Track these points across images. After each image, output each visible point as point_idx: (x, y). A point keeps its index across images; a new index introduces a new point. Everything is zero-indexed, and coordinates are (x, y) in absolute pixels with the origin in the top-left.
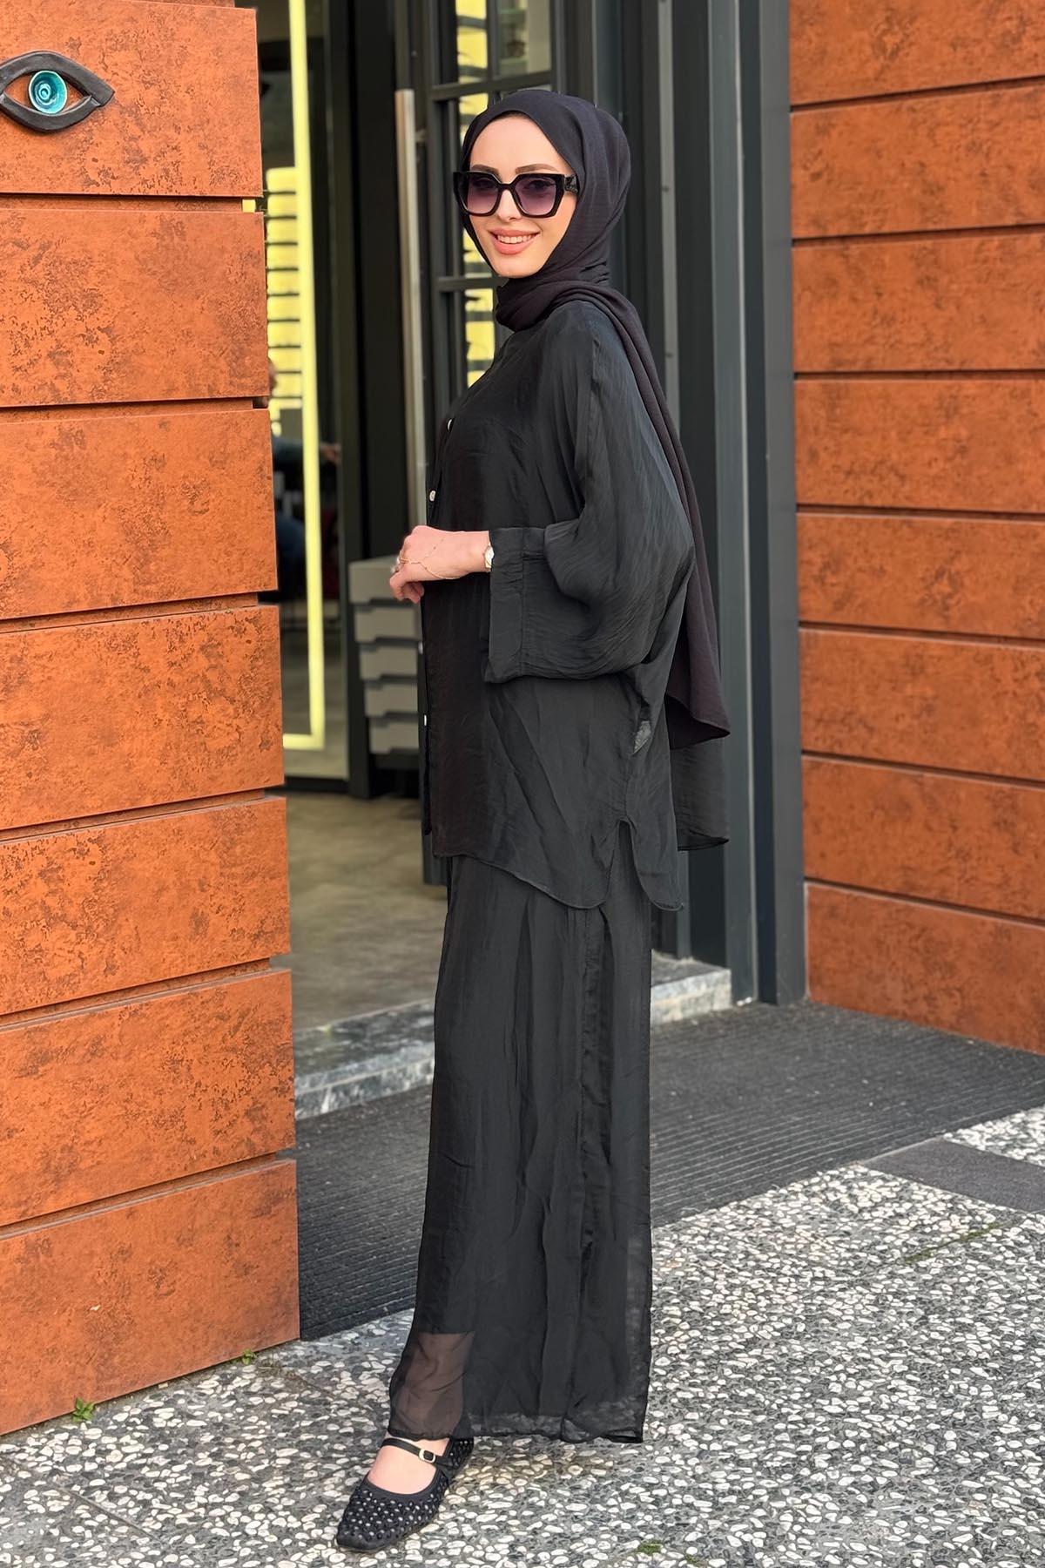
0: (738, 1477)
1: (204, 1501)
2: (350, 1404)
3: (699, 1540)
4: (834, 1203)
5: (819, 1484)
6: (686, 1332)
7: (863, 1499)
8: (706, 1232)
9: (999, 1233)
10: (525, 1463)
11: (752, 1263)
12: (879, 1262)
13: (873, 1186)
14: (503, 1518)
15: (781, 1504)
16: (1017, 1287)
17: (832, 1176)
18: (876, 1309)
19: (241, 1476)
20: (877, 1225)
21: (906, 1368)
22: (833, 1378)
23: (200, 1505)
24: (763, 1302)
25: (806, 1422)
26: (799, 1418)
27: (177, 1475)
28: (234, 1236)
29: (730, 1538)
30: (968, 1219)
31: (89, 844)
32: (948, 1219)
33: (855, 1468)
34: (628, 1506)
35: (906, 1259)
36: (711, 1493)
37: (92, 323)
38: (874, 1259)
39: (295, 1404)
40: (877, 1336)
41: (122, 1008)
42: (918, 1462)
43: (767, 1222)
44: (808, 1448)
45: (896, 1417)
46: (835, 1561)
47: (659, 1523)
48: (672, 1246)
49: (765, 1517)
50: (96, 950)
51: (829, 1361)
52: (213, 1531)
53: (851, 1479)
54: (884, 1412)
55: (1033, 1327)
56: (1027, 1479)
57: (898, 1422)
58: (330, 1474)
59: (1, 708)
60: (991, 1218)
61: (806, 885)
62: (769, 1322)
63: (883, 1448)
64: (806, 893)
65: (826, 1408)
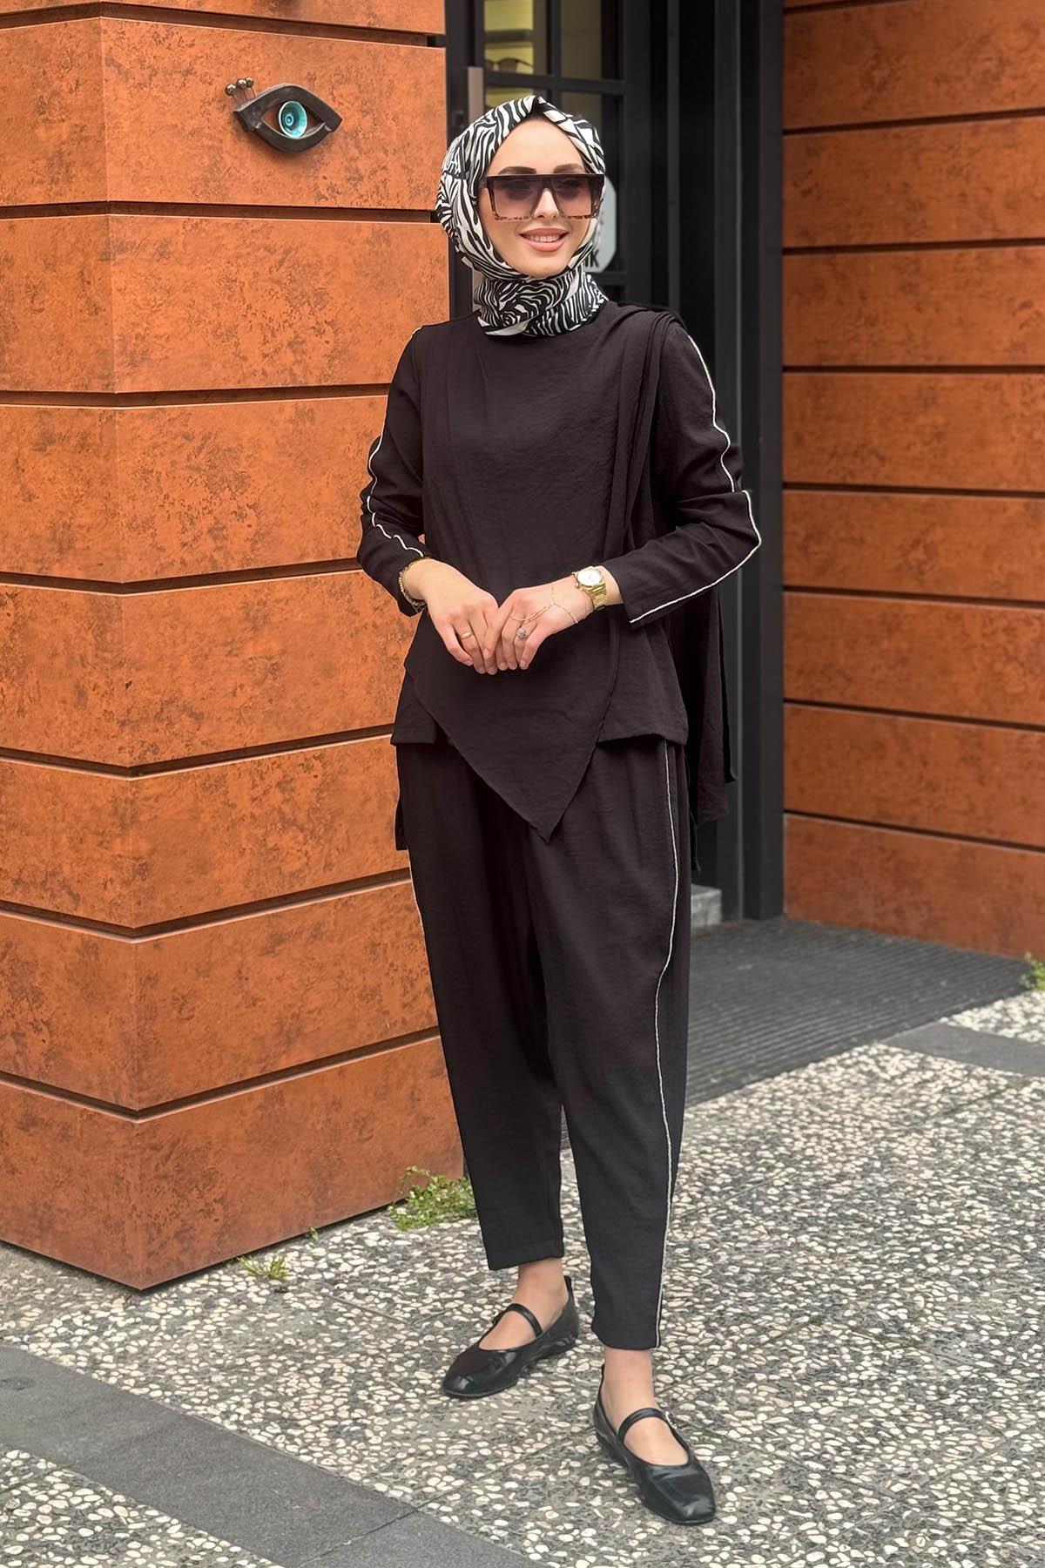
0: (868, 1271)
1: (436, 1297)
3: (855, 1315)
4: (867, 1072)
5: (935, 1275)
6: (783, 1169)
7: (974, 1284)
8: (770, 1096)
9: (1014, 1092)
10: (691, 1265)
11: (817, 1118)
12: (922, 1115)
13: (896, 1059)
14: (690, 1303)
15: (912, 1289)
17: (860, 1054)
18: (934, 1150)
19: (458, 1280)
20: (911, 1088)
21: (974, 1192)
22: (918, 1200)
23: (435, 1301)
24: (839, 1147)
25: (908, 1231)
26: (902, 1229)
27: (405, 1279)
28: (416, 1093)
29: (879, 1313)
30: (984, 1082)
31: (314, 761)
32: (968, 1082)
33: (960, 1263)
34: (787, 1293)
35: (944, 1113)
36: (851, 1283)
37: (321, 317)
38: (918, 1113)
40: (941, 1169)
42: (1010, 1258)
43: (817, 1088)
44: (918, 1250)
45: (980, 1226)
46: (970, 1328)
47: (818, 1304)
48: (745, 1106)
49: (901, 1298)
50: (318, 850)
51: (910, 1188)
52: (455, 1318)
53: (960, 1271)
54: (969, 1223)
57: (983, 1230)
59: (251, 644)
60: (1003, 1082)
61: (786, 816)
62: (849, 1161)
63: (977, 1249)
64: (786, 823)
65: (921, 1222)
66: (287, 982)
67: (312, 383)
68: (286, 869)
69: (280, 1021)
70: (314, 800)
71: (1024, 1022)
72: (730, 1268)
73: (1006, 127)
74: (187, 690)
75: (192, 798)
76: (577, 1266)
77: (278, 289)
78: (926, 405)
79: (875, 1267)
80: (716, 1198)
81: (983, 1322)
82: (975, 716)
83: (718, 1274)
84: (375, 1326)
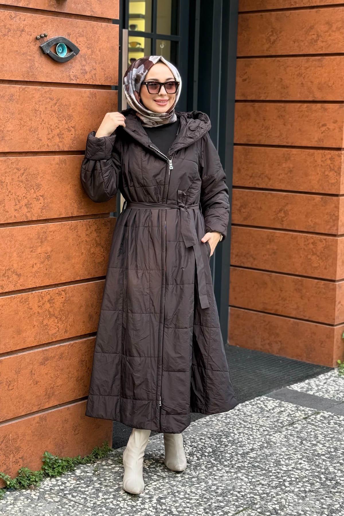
0: (264, 489)
1: (103, 497)
3: (259, 507)
4: (260, 408)
5: (289, 491)
7: (303, 495)
8: (225, 416)
9: (314, 417)
10: (198, 485)
11: (243, 426)
12: (281, 425)
13: (271, 402)
14: (198, 501)
15: (280, 497)
16: (325, 433)
17: (257, 400)
18: (286, 440)
19: (111, 490)
20: (276, 414)
21: (301, 457)
22: (281, 460)
23: (102, 499)
24: (251, 438)
25: (278, 473)
26: (275, 472)
27: (91, 490)
29: (269, 506)
30: (303, 412)
31: (62, 292)
32: (297, 412)
33: (298, 486)
34: (234, 498)
35: (289, 424)
36: (258, 494)
37: (70, 125)
40: (289, 447)
42: (316, 484)
43: (242, 413)
44: (282, 480)
45: (304, 471)
46: (302, 513)
47: (246, 502)
48: (216, 420)
49: (276, 500)
50: (63, 325)
51: (278, 455)
52: (110, 506)
53: (298, 489)
54: (300, 470)
55: (335, 445)
57: (306, 473)
59: (40, 248)
60: (310, 412)
61: (229, 308)
62: (255, 443)
63: (304, 480)
64: (229, 311)
65: (282, 469)
66: (49, 375)
67: (66, 149)
69: (46, 390)
70: (62, 307)
71: (316, 388)
72: (213, 487)
73: (319, 60)
74: (15, 266)
75: (16, 306)
76: (155, 485)
77: (54, 114)
78: (286, 160)
79: (266, 487)
80: (206, 458)
81: (307, 511)
82: (300, 274)
83: (208, 489)
84: (80, 509)
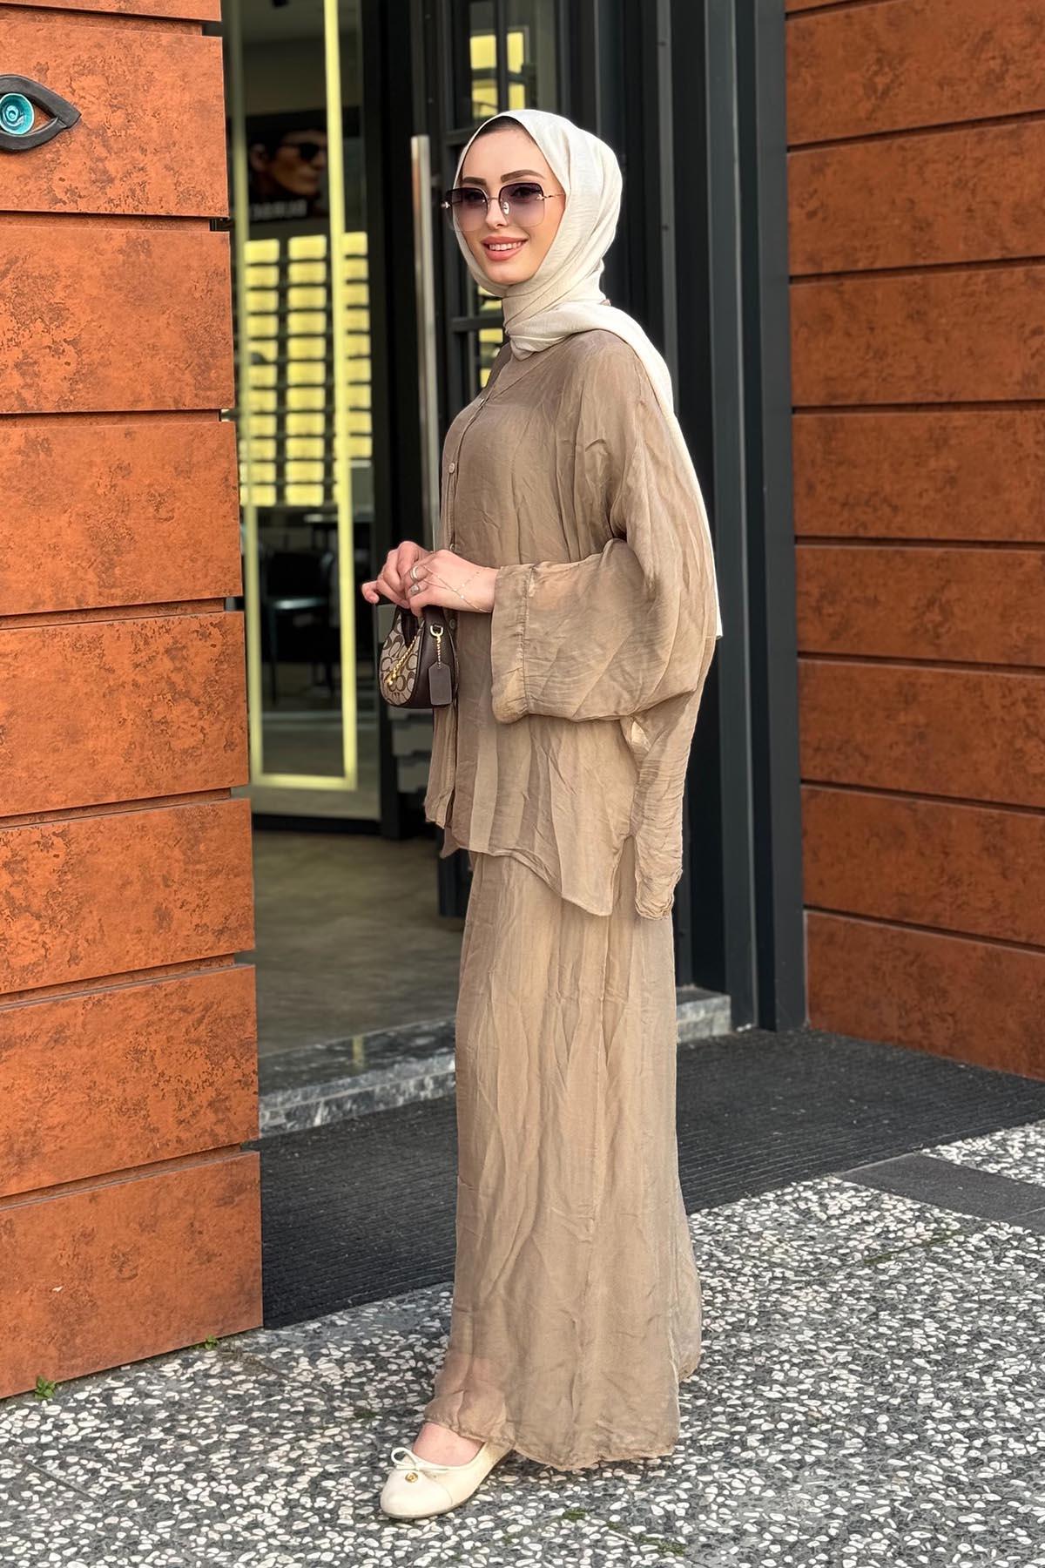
1: (151, 1470)
2: (305, 1385)
3: (623, 1509)
4: (804, 1211)
5: (747, 1461)
7: (789, 1474)
9: (962, 1239)
11: (715, 1264)
12: (839, 1263)
13: (845, 1196)
15: (708, 1478)
17: (806, 1186)
20: (843, 1231)
21: (850, 1359)
22: (778, 1367)
23: (146, 1474)
25: (745, 1406)
26: (739, 1402)
27: (128, 1447)
28: (197, 1224)
29: (654, 1507)
30: (933, 1226)
31: (54, 838)
32: (914, 1226)
33: (784, 1447)
35: (866, 1261)
37: (59, 335)
38: (835, 1261)
39: (251, 1385)
40: (825, 1330)
41: (86, 998)
42: (848, 1443)
44: (743, 1429)
45: (832, 1402)
46: (754, 1529)
47: (586, 1493)
49: (690, 1489)
50: (63, 938)
51: (775, 1352)
52: (156, 1496)
53: (780, 1457)
54: (822, 1398)
56: (951, 1458)
57: (835, 1407)
58: (275, 1448)
60: (956, 1226)
61: (806, 912)
62: (722, 1317)
63: (815, 1430)
64: (805, 921)
65: (766, 1393)
66: (16, 1094)
67: (48, 409)
68: (17, 962)
69: (9, 1137)
70: (55, 883)
71: (1019, 1156)
73: (1010, 133)
76: (332, 1437)
78: (937, 448)
81: (773, 1523)
82: (997, 799)
84: (59, 1503)
